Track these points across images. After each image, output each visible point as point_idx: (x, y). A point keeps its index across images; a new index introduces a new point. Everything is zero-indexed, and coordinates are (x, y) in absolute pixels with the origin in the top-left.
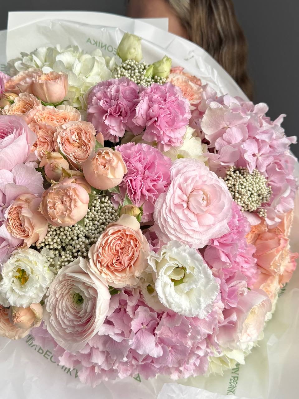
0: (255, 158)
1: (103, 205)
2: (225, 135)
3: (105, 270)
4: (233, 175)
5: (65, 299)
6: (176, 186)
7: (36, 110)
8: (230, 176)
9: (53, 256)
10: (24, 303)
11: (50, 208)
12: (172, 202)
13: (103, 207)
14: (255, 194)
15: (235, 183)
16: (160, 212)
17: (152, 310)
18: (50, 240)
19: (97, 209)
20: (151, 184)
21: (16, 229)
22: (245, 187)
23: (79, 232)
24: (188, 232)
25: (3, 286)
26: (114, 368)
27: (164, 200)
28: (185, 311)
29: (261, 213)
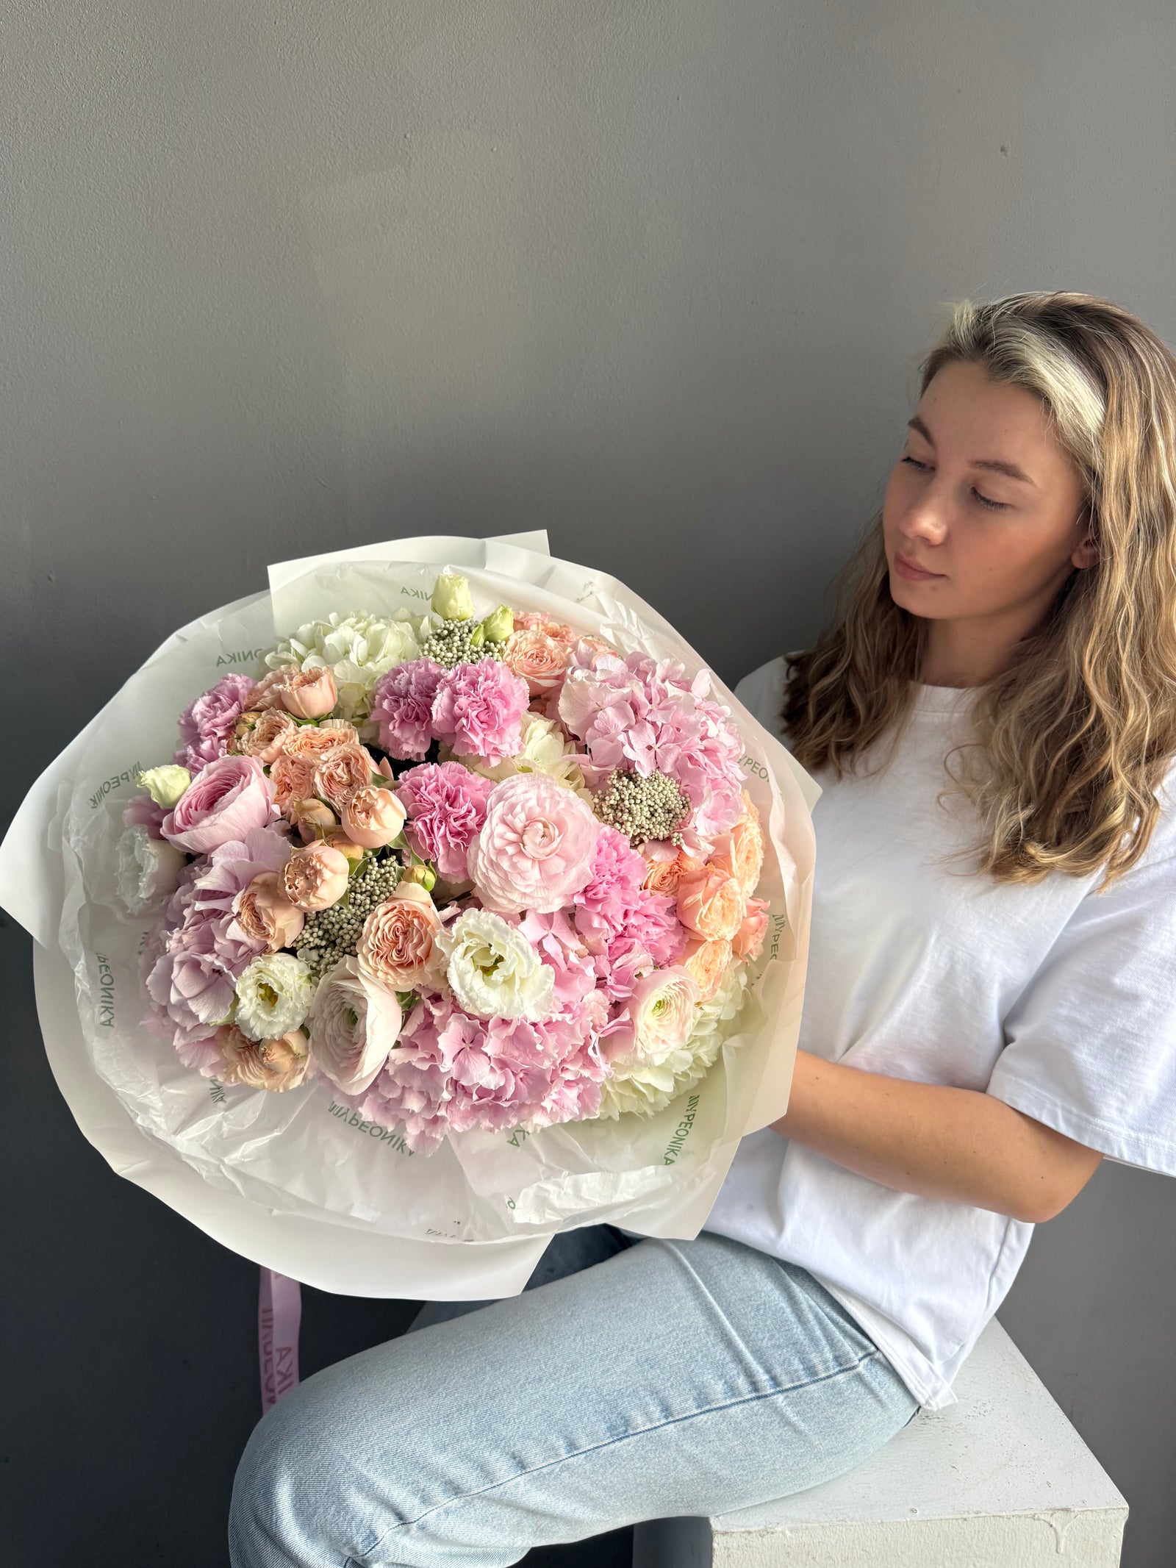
0: (652, 753)
1: (383, 871)
2: (596, 722)
3: (382, 965)
4: (617, 785)
5: (335, 1019)
6: (495, 820)
7: (284, 736)
8: (613, 786)
9: (317, 958)
10: (276, 1031)
11: (290, 888)
12: (490, 846)
13: (385, 874)
14: (660, 810)
15: (623, 797)
16: (475, 864)
17: (470, 1016)
18: (307, 936)
19: (374, 877)
20: (456, 824)
21: (252, 927)
22: (641, 801)
23: (349, 916)
24: (523, 890)
25: (243, 1010)
26: (439, 1114)
27: (479, 847)
28: (502, 1010)
29: (675, 840)
